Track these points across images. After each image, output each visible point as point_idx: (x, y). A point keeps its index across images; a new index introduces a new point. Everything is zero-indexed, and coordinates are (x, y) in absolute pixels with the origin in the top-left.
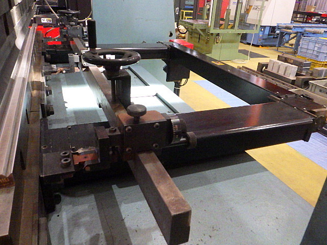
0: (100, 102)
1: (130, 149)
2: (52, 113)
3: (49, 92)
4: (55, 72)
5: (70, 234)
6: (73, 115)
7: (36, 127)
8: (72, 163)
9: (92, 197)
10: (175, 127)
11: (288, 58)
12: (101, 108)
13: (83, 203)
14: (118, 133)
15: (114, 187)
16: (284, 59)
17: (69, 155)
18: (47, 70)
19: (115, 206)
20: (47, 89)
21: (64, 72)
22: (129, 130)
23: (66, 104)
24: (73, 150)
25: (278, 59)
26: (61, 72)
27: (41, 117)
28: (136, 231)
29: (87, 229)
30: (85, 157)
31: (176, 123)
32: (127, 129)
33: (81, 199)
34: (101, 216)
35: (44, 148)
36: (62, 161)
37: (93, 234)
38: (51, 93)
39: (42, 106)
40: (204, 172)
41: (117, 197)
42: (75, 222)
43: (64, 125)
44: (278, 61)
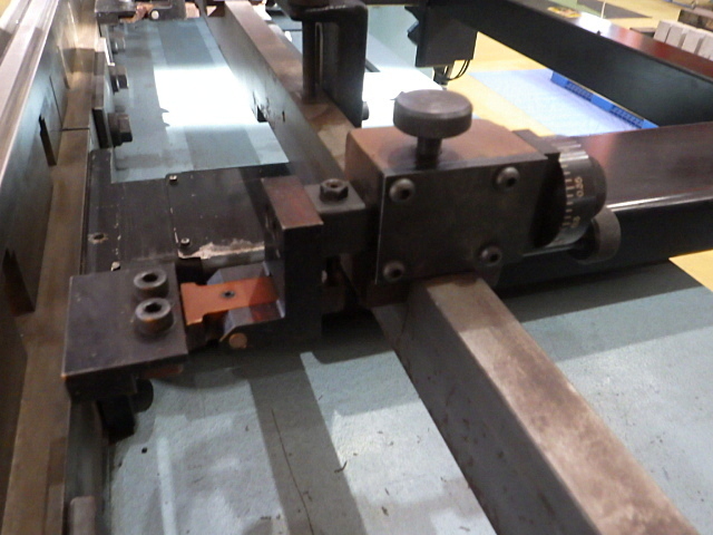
0: (261, 101)
1: (399, 266)
2: (128, 137)
3: (118, 82)
4: (130, 15)
5: (181, 514)
6: (185, 145)
7: (73, 176)
8: (177, 319)
9: (243, 392)
10: (573, 184)
11: (707, 18)
12: (266, 124)
13: (217, 411)
14: (355, 203)
15: (308, 358)
16: (696, 19)
17: (165, 285)
18: (107, 9)
19: (313, 421)
20: (114, 73)
21: (155, 15)
22: (404, 193)
23: (164, 115)
24: (185, 248)
25: (680, 20)
26: (147, 16)
27: (92, 145)
28: (385, 511)
29: (231, 500)
30: (228, 295)
31: (578, 170)
32: (393, 190)
33: (211, 397)
34: (273, 456)
35: (95, 242)
36: (139, 310)
37: (253, 518)
38: (124, 85)
39: (98, 115)
40: (559, 318)
41: (317, 394)
42: (194, 475)
43: (160, 173)
44: (680, 25)
